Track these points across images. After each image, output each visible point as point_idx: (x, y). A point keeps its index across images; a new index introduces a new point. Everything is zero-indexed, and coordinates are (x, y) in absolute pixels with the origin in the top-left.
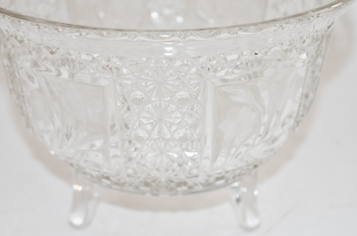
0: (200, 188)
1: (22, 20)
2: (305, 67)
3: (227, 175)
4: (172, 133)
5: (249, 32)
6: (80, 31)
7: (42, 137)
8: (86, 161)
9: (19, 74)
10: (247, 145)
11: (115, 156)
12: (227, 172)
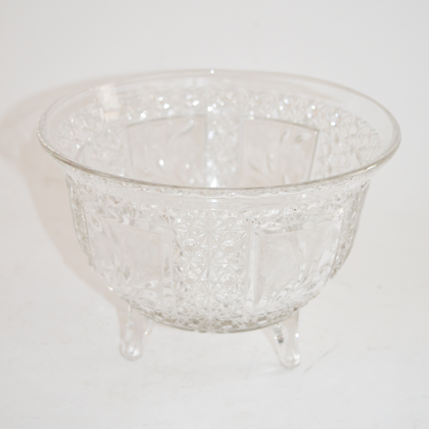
0: (244, 327)
1: (91, 174)
2: (340, 221)
3: (269, 316)
4: (219, 277)
5: (289, 192)
6: (141, 187)
7: (103, 275)
8: (141, 298)
9: (85, 218)
10: (287, 289)
11: (168, 295)
12: (269, 313)
